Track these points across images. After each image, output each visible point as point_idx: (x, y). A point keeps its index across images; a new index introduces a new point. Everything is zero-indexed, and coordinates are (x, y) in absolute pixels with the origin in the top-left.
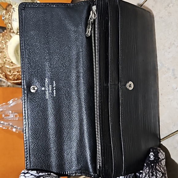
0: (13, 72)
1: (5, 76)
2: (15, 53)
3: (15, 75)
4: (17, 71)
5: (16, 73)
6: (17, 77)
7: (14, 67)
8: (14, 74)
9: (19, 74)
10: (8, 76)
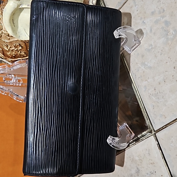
0: (10, 47)
1: (2, 52)
2: (10, 22)
3: (13, 50)
4: (14, 46)
5: (13, 48)
6: (14, 53)
7: (11, 40)
8: (11, 49)
9: (17, 49)
10: (5, 52)
